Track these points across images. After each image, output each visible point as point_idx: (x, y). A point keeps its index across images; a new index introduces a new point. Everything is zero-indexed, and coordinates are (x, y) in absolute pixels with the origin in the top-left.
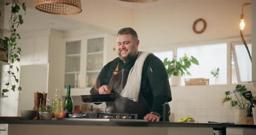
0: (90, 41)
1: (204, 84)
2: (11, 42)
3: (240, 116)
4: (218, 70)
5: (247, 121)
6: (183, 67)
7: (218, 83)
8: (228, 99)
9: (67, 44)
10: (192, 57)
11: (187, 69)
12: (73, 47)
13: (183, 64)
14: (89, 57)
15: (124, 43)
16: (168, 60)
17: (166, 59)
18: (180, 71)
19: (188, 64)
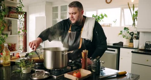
0: (62, 7)
1: (109, 26)
2: (20, 9)
3: (126, 42)
4: (116, 20)
5: (130, 45)
6: (100, 18)
7: (116, 26)
8: (121, 34)
9: (53, 8)
10: (105, 14)
11: (102, 19)
12: (55, 9)
13: (101, 17)
14: (61, 13)
15: (72, 13)
16: (94, 15)
17: (93, 15)
18: (99, 20)
19: (103, 17)
